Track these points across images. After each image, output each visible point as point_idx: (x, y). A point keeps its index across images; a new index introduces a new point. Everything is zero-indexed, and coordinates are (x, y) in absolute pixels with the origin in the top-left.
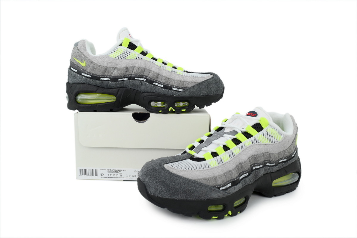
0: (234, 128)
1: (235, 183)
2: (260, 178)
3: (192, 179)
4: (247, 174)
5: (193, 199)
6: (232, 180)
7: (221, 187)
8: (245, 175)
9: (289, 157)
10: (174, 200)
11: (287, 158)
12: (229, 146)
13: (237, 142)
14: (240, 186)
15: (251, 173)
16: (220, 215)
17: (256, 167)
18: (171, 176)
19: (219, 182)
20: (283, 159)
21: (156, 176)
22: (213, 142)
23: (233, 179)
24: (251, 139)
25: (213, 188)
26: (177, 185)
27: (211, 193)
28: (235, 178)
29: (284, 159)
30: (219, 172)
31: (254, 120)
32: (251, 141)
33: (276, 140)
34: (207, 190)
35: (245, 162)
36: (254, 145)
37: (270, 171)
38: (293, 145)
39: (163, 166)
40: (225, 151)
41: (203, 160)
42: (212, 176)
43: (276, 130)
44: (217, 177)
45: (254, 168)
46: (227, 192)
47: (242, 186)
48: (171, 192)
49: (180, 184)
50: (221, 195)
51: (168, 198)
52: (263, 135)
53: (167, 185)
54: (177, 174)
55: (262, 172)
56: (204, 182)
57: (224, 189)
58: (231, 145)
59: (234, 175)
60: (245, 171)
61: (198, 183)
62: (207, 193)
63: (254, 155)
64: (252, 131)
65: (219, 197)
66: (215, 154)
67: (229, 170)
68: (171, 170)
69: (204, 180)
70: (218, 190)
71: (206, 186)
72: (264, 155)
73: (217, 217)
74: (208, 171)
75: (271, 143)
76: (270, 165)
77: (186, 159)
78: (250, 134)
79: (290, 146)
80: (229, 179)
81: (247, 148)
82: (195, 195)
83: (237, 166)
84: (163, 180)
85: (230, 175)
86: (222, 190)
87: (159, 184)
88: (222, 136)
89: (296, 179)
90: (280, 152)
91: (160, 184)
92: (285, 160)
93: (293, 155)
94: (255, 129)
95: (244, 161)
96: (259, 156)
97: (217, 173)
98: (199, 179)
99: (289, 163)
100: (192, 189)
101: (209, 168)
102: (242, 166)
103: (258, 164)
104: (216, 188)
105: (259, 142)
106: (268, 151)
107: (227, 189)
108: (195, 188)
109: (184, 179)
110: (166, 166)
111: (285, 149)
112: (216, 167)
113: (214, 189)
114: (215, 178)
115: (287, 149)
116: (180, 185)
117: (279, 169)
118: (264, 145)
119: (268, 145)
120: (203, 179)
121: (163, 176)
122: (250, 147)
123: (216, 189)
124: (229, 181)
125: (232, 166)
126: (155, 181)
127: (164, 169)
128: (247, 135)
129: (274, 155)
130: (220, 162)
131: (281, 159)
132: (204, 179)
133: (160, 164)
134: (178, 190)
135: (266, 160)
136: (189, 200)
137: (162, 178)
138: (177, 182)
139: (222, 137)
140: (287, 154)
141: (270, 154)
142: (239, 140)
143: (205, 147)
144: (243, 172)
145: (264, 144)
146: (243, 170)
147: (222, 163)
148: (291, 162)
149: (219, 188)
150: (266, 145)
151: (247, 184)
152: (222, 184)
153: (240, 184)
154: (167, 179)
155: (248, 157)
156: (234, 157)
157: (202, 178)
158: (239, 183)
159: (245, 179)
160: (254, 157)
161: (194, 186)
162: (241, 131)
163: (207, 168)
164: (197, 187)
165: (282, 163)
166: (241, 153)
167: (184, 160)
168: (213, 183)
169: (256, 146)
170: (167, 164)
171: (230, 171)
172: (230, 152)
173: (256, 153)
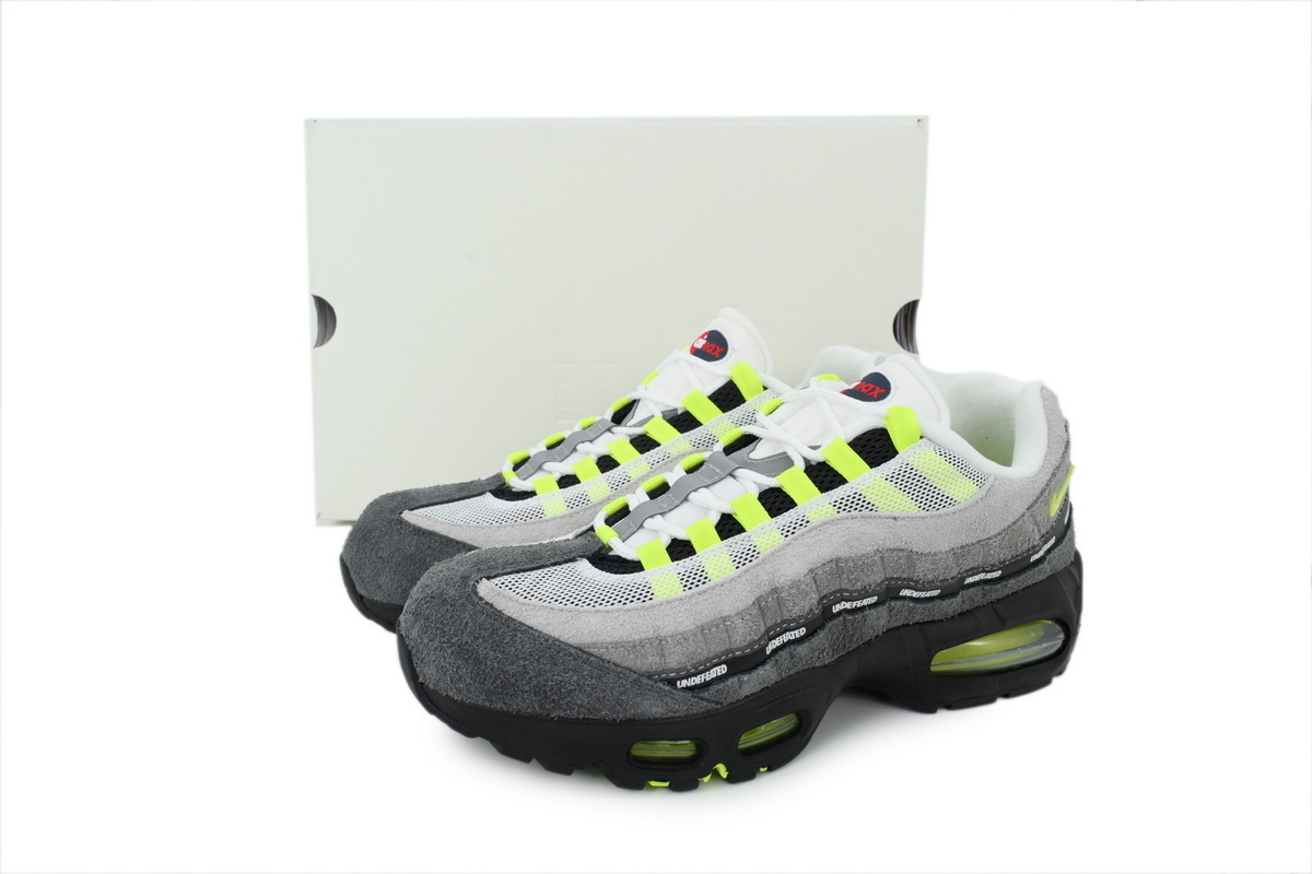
0: (786, 442)
1: (741, 664)
2: (868, 643)
3: (570, 641)
4: (803, 631)
5: (570, 714)
6: (732, 651)
7: (681, 679)
8: (792, 633)
9: (1011, 564)
10: (501, 713)
11: (1002, 566)
12: (742, 519)
13: (776, 501)
14: (765, 675)
15: (821, 627)
16: (683, 777)
17: (848, 605)
18: (497, 625)
19: (674, 660)
20: (983, 571)
21: (442, 623)
22: (693, 496)
23: (738, 650)
24: (839, 493)
25: (645, 681)
26: (512, 663)
27: (638, 700)
28: (747, 647)
29: (987, 572)
30: (679, 622)
31: (867, 416)
32: (832, 502)
33: (948, 501)
34: (623, 686)
35: (795, 584)
36: (842, 519)
37: (918, 618)
38: (1033, 516)
39: (474, 586)
40: (722, 540)
41: (636, 566)
42: (651, 634)
43: (952, 459)
44: (668, 639)
45: (837, 608)
46: (706, 695)
47: (780, 674)
48: (488, 685)
49: (525, 659)
50: (680, 707)
51: (480, 703)
52: (891, 478)
53: (477, 661)
54: (521, 619)
55: (880, 621)
56: (615, 656)
57: (693, 684)
58: (752, 515)
59: (742, 637)
60: (793, 620)
61: (592, 659)
62: (624, 697)
63: (838, 560)
64: (849, 464)
65: (670, 714)
66: (680, 549)
67: (724, 614)
68: (500, 604)
69: (617, 648)
70: (667, 688)
71: (621, 672)
72: (882, 557)
73: (667, 784)
74: (639, 616)
75: (924, 513)
76: (915, 594)
77: (573, 560)
78: (836, 474)
79: (1015, 523)
80: (717, 647)
81: (810, 531)
82: (576, 704)
83: (758, 600)
84: (465, 638)
85: (725, 635)
86: (687, 688)
87: (449, 652)
88: (731, 475)
89: (1055, 645)
90: (962, 547)
91: (452, 652)
92: (997, 574)
93: (1036, 557)
94: (859, 453)
95: (789, 583)
96: (861, 564)
97: (670, 624)
98: (594, 645)
99: (1014, 585)
100: (566, 680)
101: (648, 602)
102: (779, 601)
103: (856, 591)
104: (661, 680)
105: (870, 506)
106: (902, 546)
107: (706, 685)
108: (575, 678)
109: (542, 640)
110: (486, 589)
111: (986, 536)
112: (674, 601)
113: (651, 683)
114: (660, 643)
115: (999, 534)
116: (521, 662)
117: (966, 607)
118: (887, 518)
119: (903, 518)
120: (611, 643)
121: (467, 623)
122: (825, 527)
123: (660, 684)
124: (716, 657)
125: (737, 600)
126: (437, 641)
127: (476, 599)
128: (824, 476)
129: (930, 558)
130: (695, 580)
131: (974, 571)
132: (616, 645)
133: (465, 579)
134: (513, 680)
135: (895, 576)
136: (553, 718)
137: (462, 633)
138: (513, 649)
139: (730, 479)
140: (1005, 554)
141: (911, 556)
142: (788, 496)
143: (659, 516)
144: (783, 622)
145: (888, 513)
146: (787, 616)
147: (702, 587)
148: (1029, 583)
149: (672, 682)
150: (895, 518)
151: (800, 667)
152: (685, 668)
153: (767, 667)
154: (478, 638)
155: (809, 567)
156: (755, 562)
157: (609, 640)
158: (763, 663)
159: (792, 647)
160: (837, 565)
161: (575, 671)
162: (807, 461)
163: (637, 604)
164: (585, 673)
165: (979, 588)
166: (781, 549)
167: (566, 562)
168: (650, 662)
169: (849, 523)
170: (489, 578)
171: (724, 619)
172: (740, 542)
173: (843, 553)
